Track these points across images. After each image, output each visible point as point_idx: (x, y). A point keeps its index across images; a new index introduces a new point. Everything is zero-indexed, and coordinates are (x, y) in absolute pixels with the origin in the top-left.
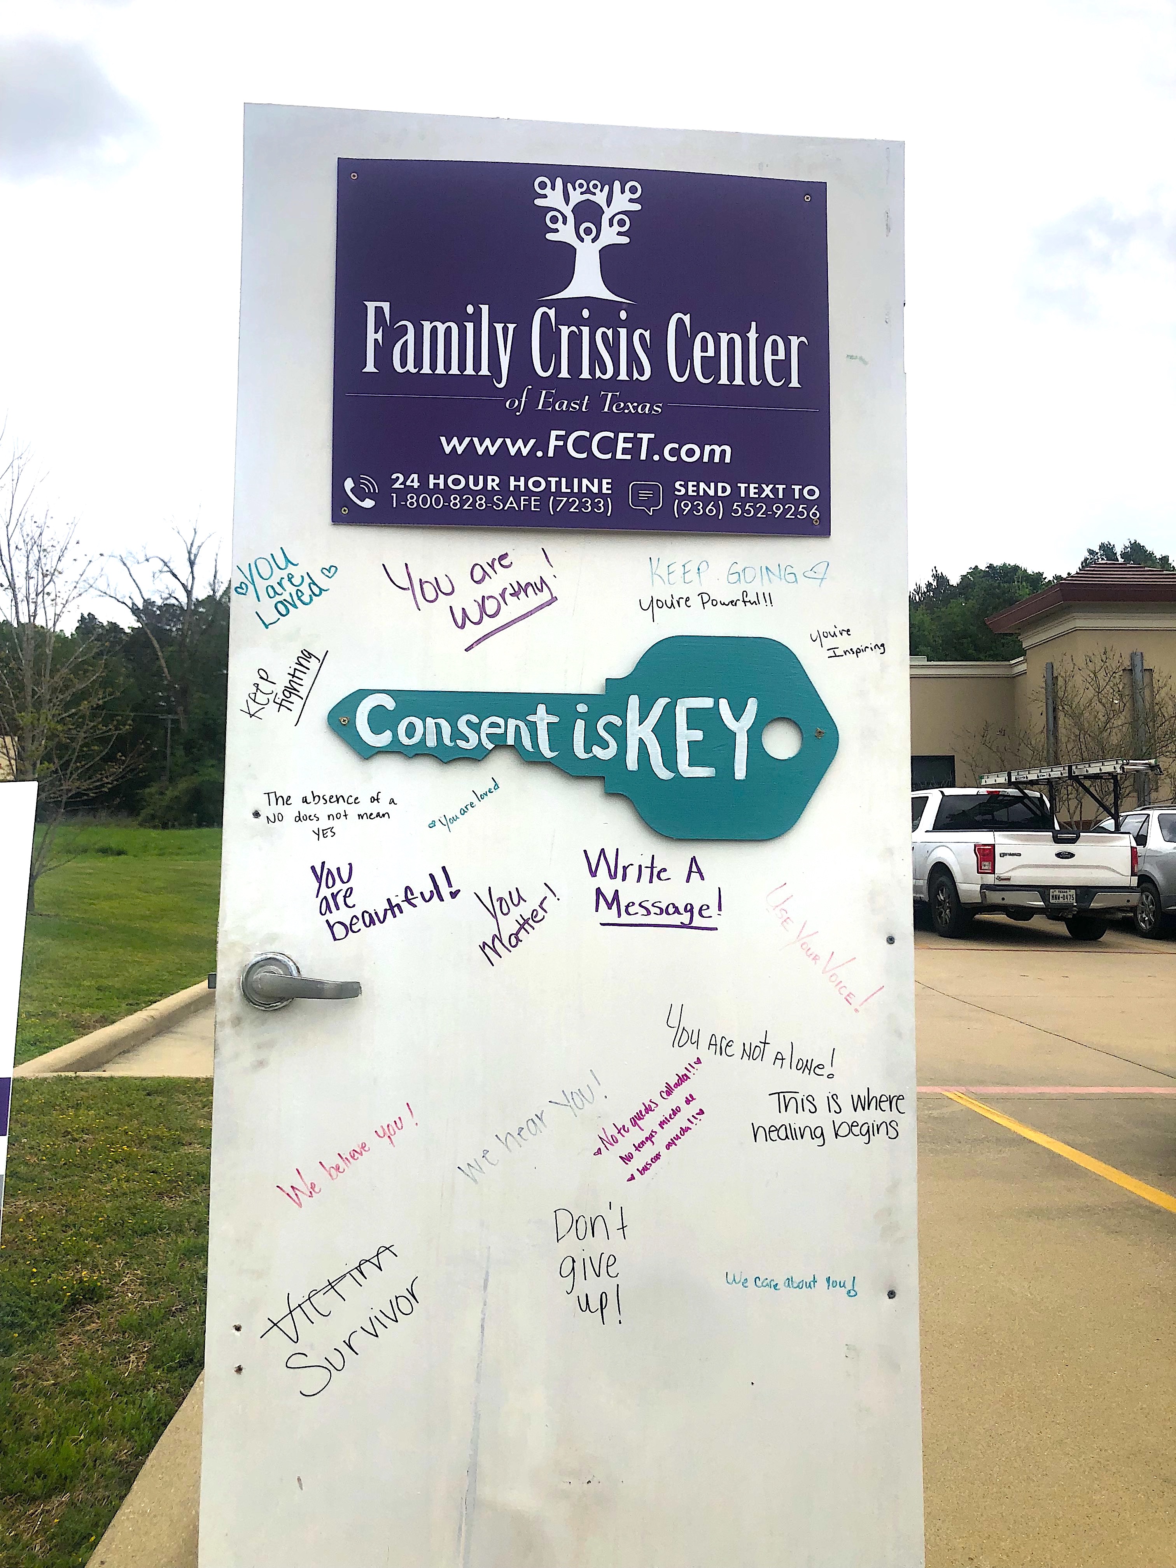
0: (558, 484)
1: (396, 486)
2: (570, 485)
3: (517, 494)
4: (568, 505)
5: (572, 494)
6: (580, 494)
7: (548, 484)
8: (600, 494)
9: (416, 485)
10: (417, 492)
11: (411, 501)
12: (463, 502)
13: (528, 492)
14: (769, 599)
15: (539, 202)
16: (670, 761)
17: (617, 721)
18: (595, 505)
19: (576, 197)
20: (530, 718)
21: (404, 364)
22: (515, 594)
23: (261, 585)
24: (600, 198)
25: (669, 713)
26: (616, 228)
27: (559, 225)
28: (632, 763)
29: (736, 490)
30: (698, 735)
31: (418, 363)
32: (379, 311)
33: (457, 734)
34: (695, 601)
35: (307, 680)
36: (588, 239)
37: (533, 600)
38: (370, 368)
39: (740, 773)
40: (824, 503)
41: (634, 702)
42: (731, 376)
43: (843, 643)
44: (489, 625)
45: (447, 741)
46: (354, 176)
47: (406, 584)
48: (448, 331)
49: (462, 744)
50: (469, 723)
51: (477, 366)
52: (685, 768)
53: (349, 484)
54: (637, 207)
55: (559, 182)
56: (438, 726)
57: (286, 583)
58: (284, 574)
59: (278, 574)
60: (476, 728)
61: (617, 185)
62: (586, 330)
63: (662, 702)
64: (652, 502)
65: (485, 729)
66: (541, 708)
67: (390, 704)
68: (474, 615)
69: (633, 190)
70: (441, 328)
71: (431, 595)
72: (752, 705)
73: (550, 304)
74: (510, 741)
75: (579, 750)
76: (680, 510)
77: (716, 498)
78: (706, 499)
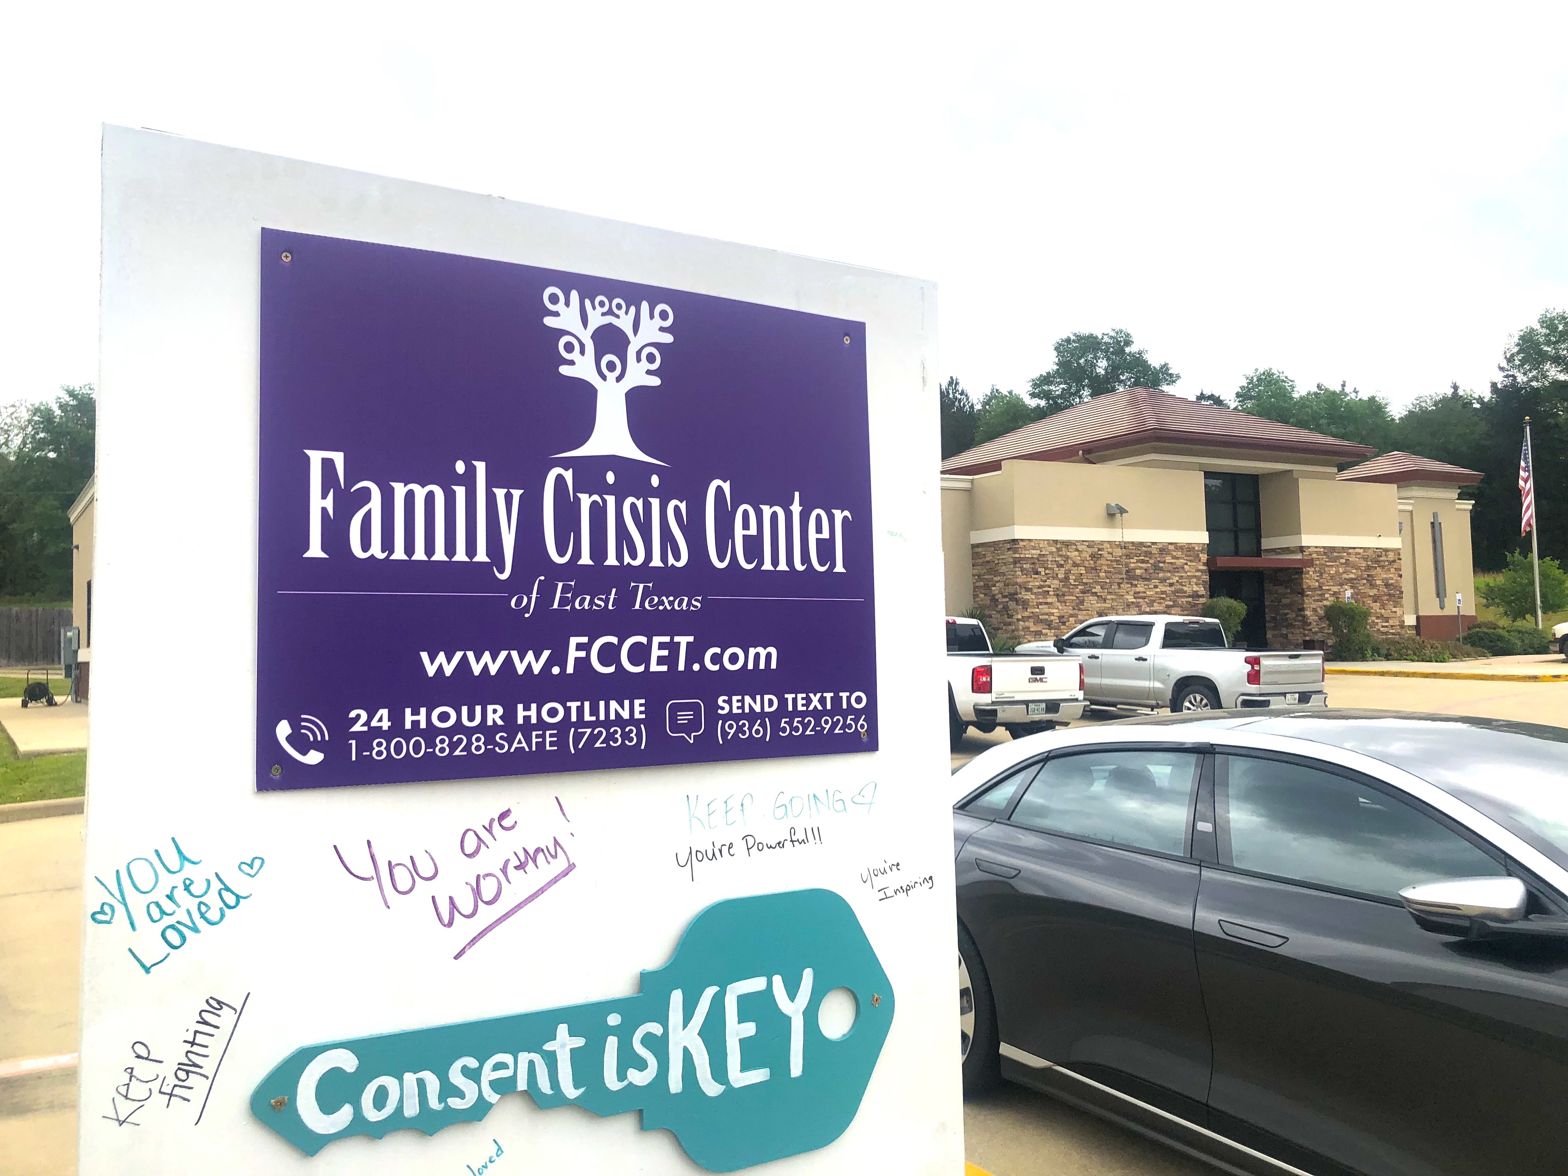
0: (580, 710)
1: (357, 728)
2: (594, 711)
3: (527, 728)
4: (593, 738)
5: (597, 724)
6: (607, 724)
7: (568, 710)
8: (632, 721)
9: (386, 725)
10: (388, 735)
11: (379, 750)
12: (453, 746)
13: (542, 725)
14: (817, 834)
15: (549, 321)
16: (719, 1072)
17: (655, 1028)
18: (626, 736)
19: (597, 319)
20: (548, 1047)
21: (366, 545)
22: (521, 867)
23: (137, 903)
24: (625, 322)
25: (718, 1005)
26: (645, 365)
27: (575, 355)
28: (675, 1084)
29: (783, 702)
30: (749, 1029)
31: (388, 544)
32: (328, 465)
33: (448, 1090)
34: (740, 848)
35: (215, 1046)
36: (612, 376)
37: (545, 870)
38: (315, 550)
39: (796, 1069)
40: (871, 712)
41: (677, 998)
42: (775, 559)
43: (894, 880)
44: (488, 913)
45: (434, 1103)
46: (286, 258)
47: (370, 872)
48: (430, 498)
49: (455, 1103)
50: (466, 1072)
51: (471, 549)
52: (739, 1078)
53: (283, 729)
54: (668, 338)
55: (574, 295)
56: (421, 1084)
57: (180, 895)
58: (178, 880)
59: (167, 882)
61: (645, 306)
62: (611, 500)
63: (710, 992)
64: (693, 725)
65: (488, 1074)
66: (563, 1030)
67: (348, 1062)
68: (465, 904)
69: (664, 316)
70: (420, 493)
72: (808, 975)
73: (565, 464)
74: (522, 1085)
75: (612, 1082)
76: (725, 734)
77: (763, 715)
78: (752, 717)
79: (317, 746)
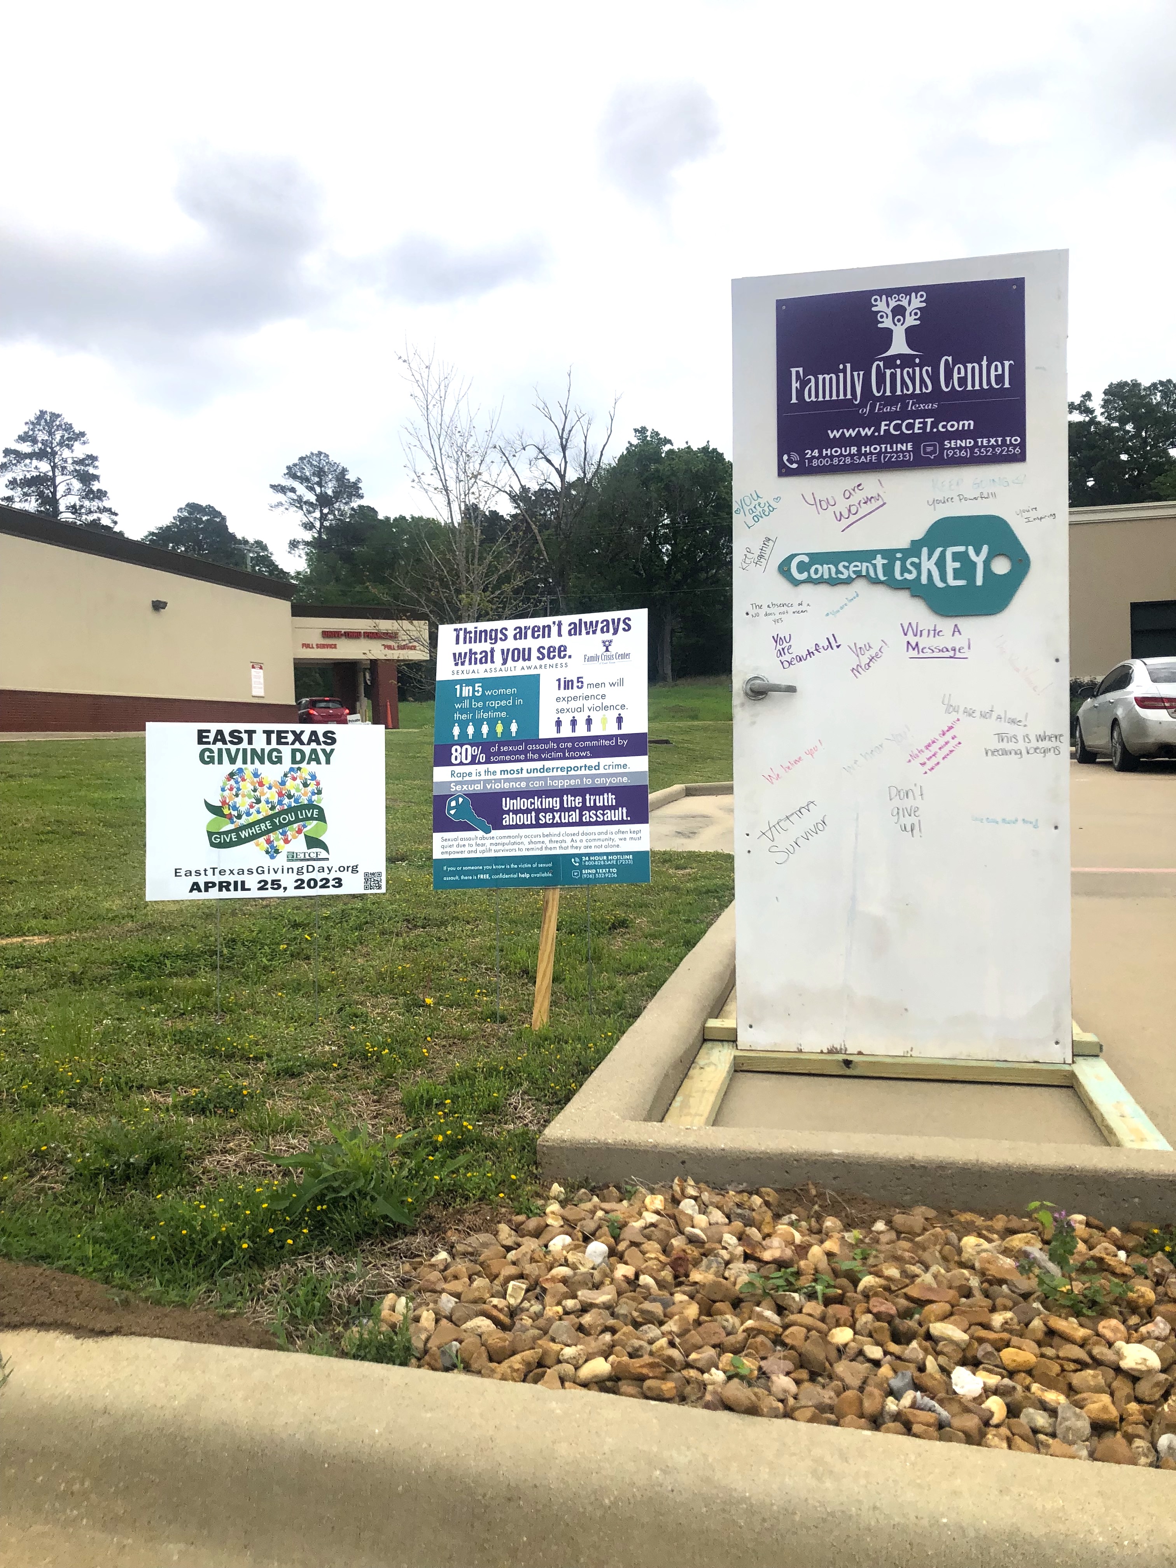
0: (886, 448)
1: (808, 456)
2: (891, 448)
3: (866, 455)
4: (891, 457)
5: (893, 452)
6: (897, 452)
7: (881, 448)
8: (907, 451)
9: (817, 455)
10: (818, 458)
11: (815, 463)
12: (839, 461)
13: (871, 453)
14: (994, 495)
15: (874, 309)
16: (943, 578)
17: (916, 560)
18: (904, 456)
19: (893, 303)
20: (873, 562)
21: (810, 397)
22: (865, 503)
23: (746, 508)
24: (904, 303)
25: (943, 555)
26: (914, 317)
27: (884, 319)
28: (924, 580)
29: (976, 442)
30: (957, 565)
31: (817, 396)
32: (798, 372)
33: (838, 572)
34: (956, 499)
35: (768, 551)
36: (899, 324)
37: (874, 504)
38: (794, 400)
39: (979, 582)
40: (1023, 445)
41: (925, 550)
42: (973, 385)
43: (1032, 515)
44: (853, 518)
45: (834, 575)
46: (784, 307)
47: (813, 502)
48: (831, 379)
49: (840, 576)
50: (844, 566)
51: (845, 394)
52: (952, 582)
53: (785, 457)
54: (924, 305)
55: (884, 297)
56: (829, 568)
57: (757, 507)
58: (757, 502)
59: (754, 503)
60: (847, 568)
61: (913, 294)
62: (898, 370)
63: (940, 550)
64: (934, 452)
65: (852, 568)
66: (879, 556)
67: (806, 559)
68: (846, 514)
69: (922, 296)
70: (827, 377)
71: (824, 506)
72: (985, 549)
73: (880, 359)
74: (864, 573)
75: (898, 576)
76: (947, 455)
77: (966, 447)
78: (961, 448)
79: (796, 462)
